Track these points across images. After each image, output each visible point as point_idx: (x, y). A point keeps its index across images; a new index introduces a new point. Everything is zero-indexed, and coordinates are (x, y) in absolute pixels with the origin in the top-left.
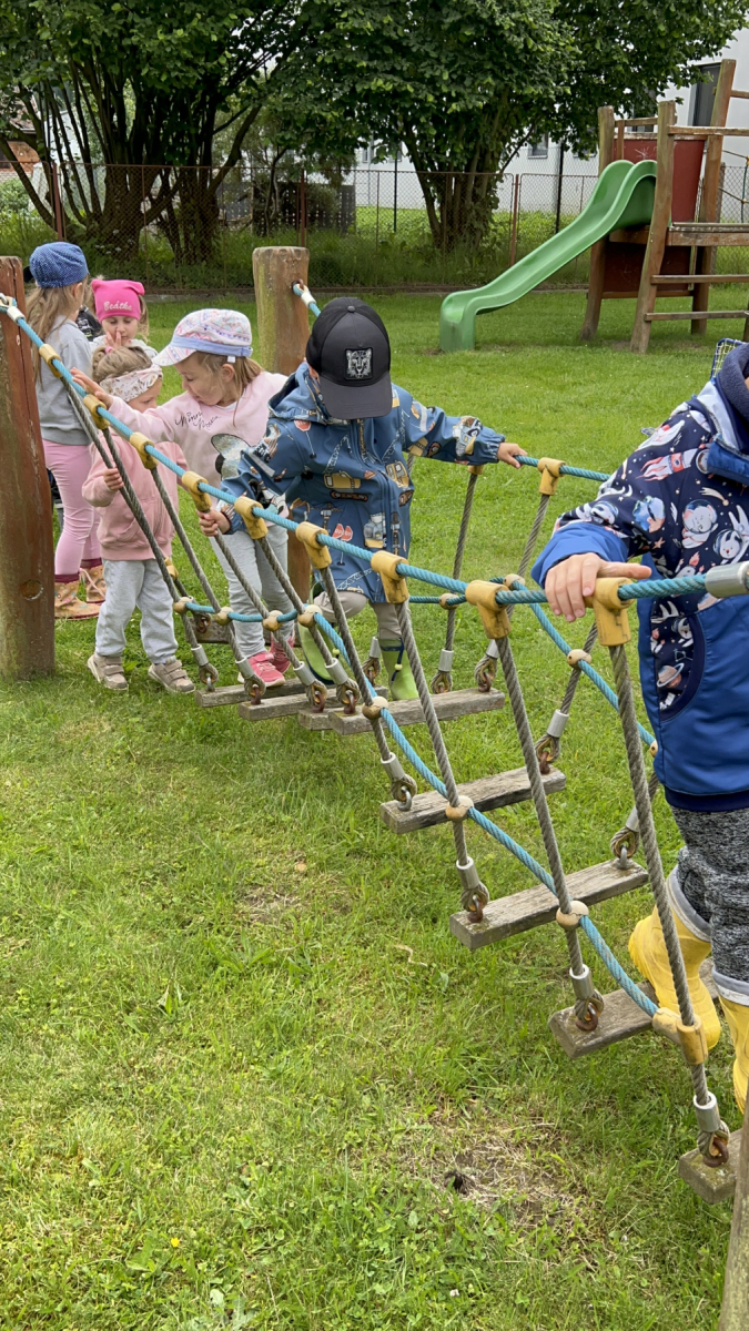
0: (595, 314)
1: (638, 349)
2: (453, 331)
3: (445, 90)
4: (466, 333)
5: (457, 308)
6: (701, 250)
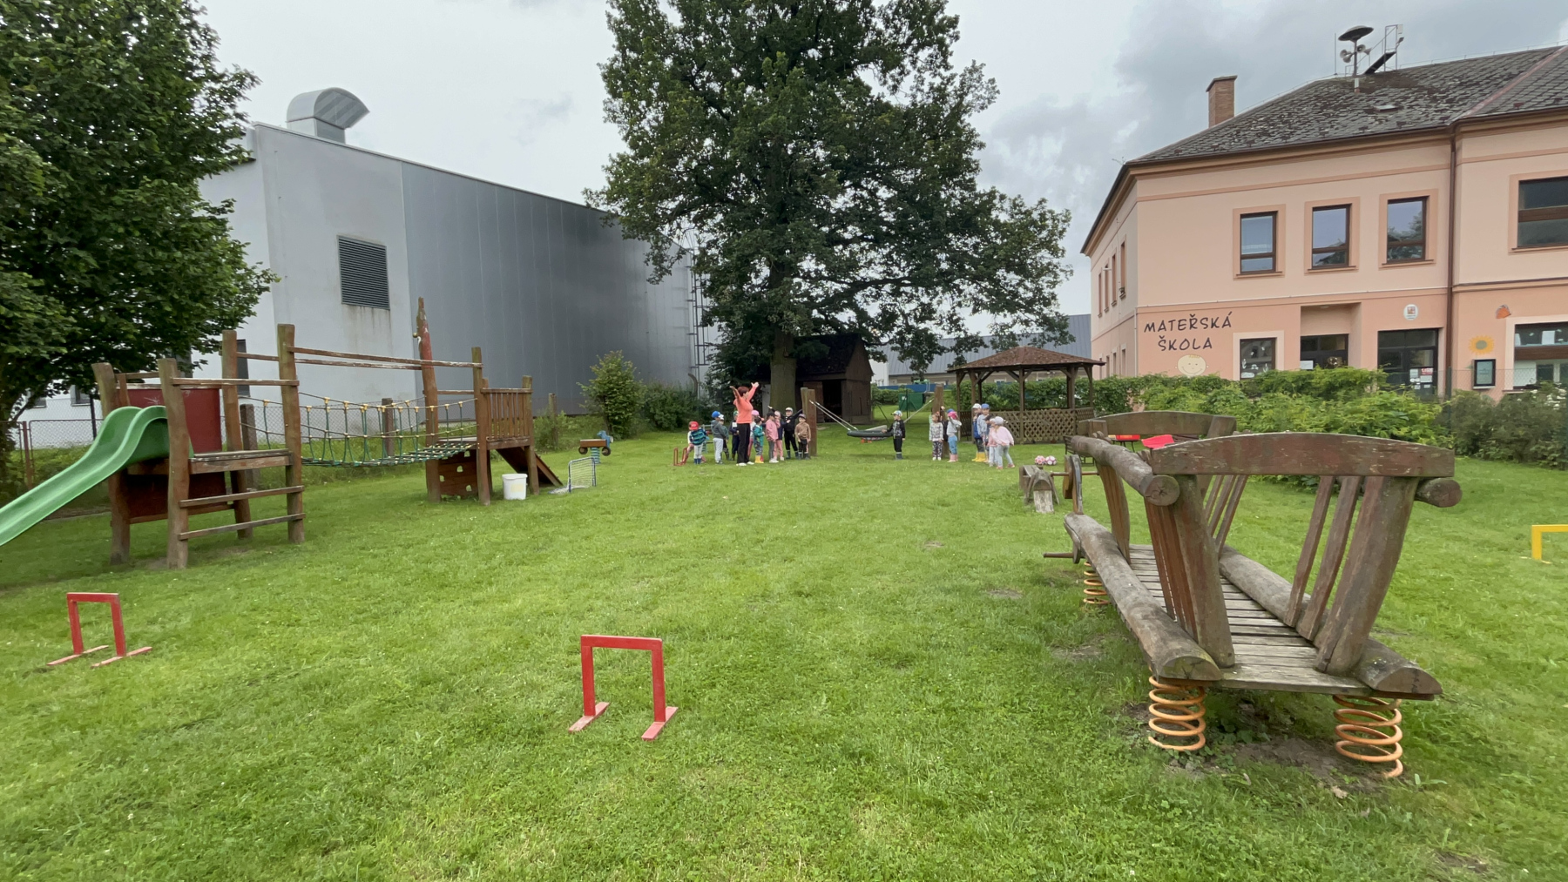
0: (124, 539)
1: (176, 566)
6: (235, 474)
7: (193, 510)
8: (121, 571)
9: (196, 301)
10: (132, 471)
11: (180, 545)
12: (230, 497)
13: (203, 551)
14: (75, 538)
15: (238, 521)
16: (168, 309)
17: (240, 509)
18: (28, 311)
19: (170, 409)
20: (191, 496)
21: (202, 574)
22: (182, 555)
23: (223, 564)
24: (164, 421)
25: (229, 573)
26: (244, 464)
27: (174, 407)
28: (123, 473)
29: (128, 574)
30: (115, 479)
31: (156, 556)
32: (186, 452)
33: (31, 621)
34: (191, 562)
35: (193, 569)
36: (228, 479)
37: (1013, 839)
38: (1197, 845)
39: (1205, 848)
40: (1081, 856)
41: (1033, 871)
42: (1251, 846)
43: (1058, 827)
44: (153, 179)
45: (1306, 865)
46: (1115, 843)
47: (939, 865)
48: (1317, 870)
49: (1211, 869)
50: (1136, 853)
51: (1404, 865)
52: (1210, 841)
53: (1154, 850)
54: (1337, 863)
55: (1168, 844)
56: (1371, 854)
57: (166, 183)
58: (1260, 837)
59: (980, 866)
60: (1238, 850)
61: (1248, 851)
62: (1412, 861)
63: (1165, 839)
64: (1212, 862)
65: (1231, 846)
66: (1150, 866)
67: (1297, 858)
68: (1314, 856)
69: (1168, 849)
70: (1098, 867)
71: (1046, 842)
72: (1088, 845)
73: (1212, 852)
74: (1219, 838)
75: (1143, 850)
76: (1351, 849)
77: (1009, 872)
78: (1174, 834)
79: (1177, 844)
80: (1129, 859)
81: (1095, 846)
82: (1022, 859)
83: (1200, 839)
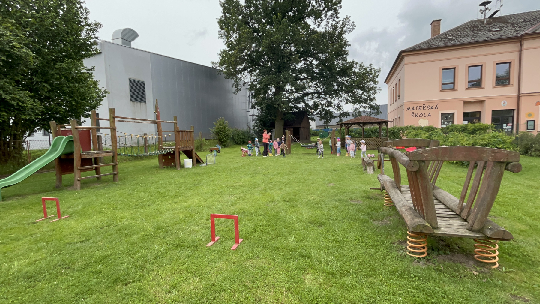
0: (60, 180)
1: (77, 189)
6: (96, 159)
7: (82, 170)
8: (59, 190)
9: (83, 100)
10: (62, 157)
11: (78, 182)
12: (94, 166)
13: (85, 184)
14: (44, 179)
15: (97, 174)
16: (74, 103)
17: (97, 170)
18: (29, 104)
19: (74, 136)
20: (82, 165)
21: (85, 192)
22: (79, 185)
23: (92, 189)
24: (72, 141)
25: (94, 191)
26: (98, 155)
27: (76, 136)
28: (59, 158)
29: (61, 191)
30: (57, 160)
31: (70, 185)
32: (80, 151)
33: (30, 207)
34: (82, 188)
35: (82, 190)
36: (93, 160)
37: (359, 286)
38: (424, 290)
39: (427, 291)
40: (382, 293)
41: (365, 298)
42: (443, 291)
43: (375, 283)
44: (68, 59)
45: (463, 298)
46: (395, 289)
47: (333, 294)
48: (467, 300)
49: (429, 298)
50: (402, 292)
51: (498, 299)
52: (429, 289)
53: (408, 291)
54: (474, 298)
56: (487, 295)
57: (73, 61)
58: (446, 288)
59: (347, 295)
60: (438, 292)
61: (442, 293)
62: (501, 297)
63: (413, 288)
64: (429, 296)
65: (436, 291)
66: (407, 297)
67: (459, 295)
68: (466, 295)
69: (413, 291)
70: (388, 296)
71: (370, 288)
72: (385, 289)
73: (429, 292)
74: (432, 288)
75: (405, 291)
76: (479, 293)
77: (357, 297)
78: (416, 286)
79: (417, 289)
80: (400, 294)
81: (388, 289)
82: (362, 293)
83: (425, 288)
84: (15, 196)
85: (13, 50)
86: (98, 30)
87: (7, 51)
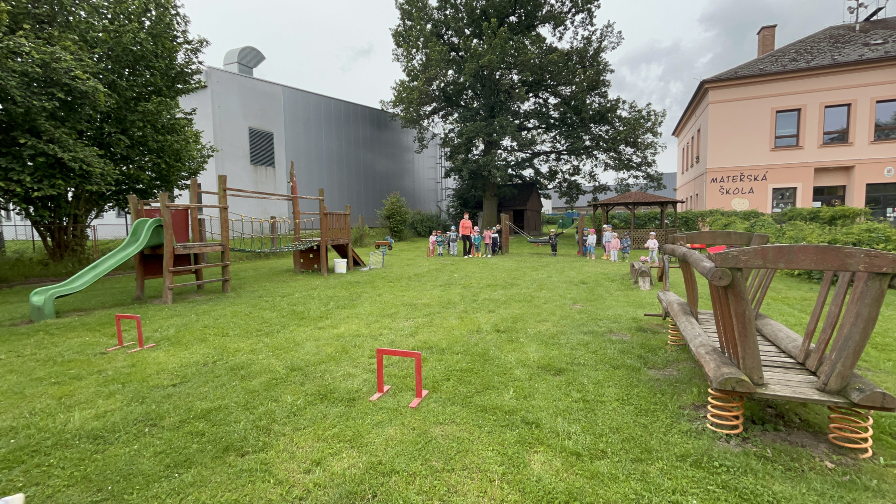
0: (142, 287)
1: (167, 302)
2: (39, 309)
3: (29, 185)
4: (49, 309)
5: (39, 297)
6: (196, 255)
7: (176, 273)
8: (141, 304)
9: (177, 162)
10: (146, 252)
11: (169, 292)
12: (193, 267)
13: (180, 295)
14: (119, 286)
15: (197, 280)
16: (164, 166)
17: (198, 274)
18: (97, 168)
19: (164, 219)
20: (175, 266)
21: (179, 307)
22: (170, 297)
23: (189, 303)
24: (161, 226)
25: (193, 307)
26: (200, 250)
27: (167, 219)
28: (141, 253)
29: (144, 306)
30: (138, 257)
31: (157, 297)
32: (172, 242)
33: (98, 328)
34: (174, 301)
35: (175, 305)
36: (192, 257)
37: (622, 478)
38: (736, 489)
39: (741, 492)
40: (663, 490)
41: (634, 497)
42: (771, 493)
43: (649, 472)
44: (157, 97)
46: (684, 484)
47: (577, 488)
50: (697, 491)
52: (744, 488)
53: (709, 490)
55: (718, 487)
56: (849, 503)
57: (164, 99)
58: (777, 488)
59: (602, 491)
60: (762, 494)
61: (769, 496)
63: (716, 484)
64: (746, 501)
65: (757, 492)
66: (706, 499)
67: (800, 501)
68: (811, 501)
69: (717, 490)
70: (673, 497)
71: (642, 481)
72: (668, 484)
73: (746, 494)
74: (750, 486)
75: (702, 490)
76: (836, 499)
77: (619, 496)
78: (722, 482)
79: (723, 488)
80: (693, 494)
81: (672, 485)
82: (627, 489)
83: (738, 486)
84: (75, 310)
85: (74, 83)
86: (203, 50)
87: (66, 84)
